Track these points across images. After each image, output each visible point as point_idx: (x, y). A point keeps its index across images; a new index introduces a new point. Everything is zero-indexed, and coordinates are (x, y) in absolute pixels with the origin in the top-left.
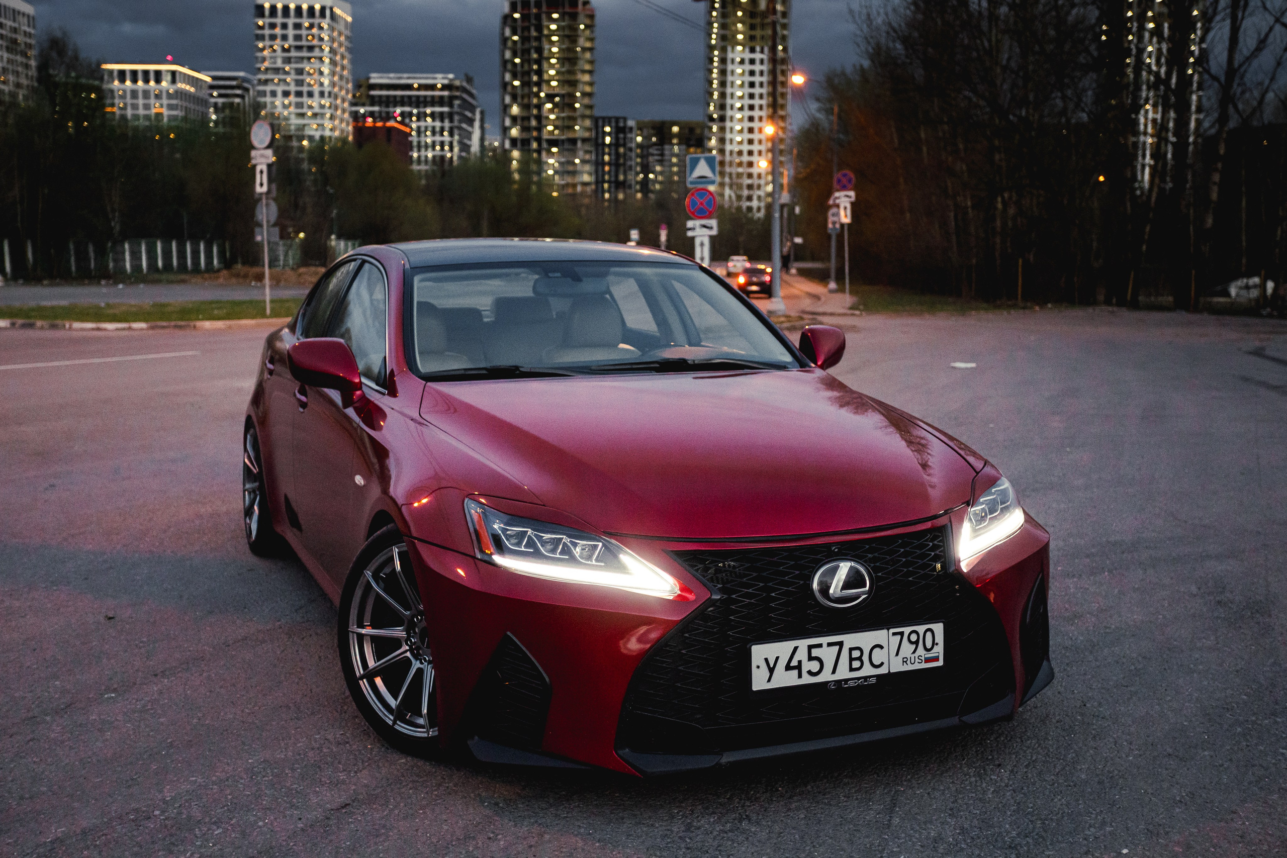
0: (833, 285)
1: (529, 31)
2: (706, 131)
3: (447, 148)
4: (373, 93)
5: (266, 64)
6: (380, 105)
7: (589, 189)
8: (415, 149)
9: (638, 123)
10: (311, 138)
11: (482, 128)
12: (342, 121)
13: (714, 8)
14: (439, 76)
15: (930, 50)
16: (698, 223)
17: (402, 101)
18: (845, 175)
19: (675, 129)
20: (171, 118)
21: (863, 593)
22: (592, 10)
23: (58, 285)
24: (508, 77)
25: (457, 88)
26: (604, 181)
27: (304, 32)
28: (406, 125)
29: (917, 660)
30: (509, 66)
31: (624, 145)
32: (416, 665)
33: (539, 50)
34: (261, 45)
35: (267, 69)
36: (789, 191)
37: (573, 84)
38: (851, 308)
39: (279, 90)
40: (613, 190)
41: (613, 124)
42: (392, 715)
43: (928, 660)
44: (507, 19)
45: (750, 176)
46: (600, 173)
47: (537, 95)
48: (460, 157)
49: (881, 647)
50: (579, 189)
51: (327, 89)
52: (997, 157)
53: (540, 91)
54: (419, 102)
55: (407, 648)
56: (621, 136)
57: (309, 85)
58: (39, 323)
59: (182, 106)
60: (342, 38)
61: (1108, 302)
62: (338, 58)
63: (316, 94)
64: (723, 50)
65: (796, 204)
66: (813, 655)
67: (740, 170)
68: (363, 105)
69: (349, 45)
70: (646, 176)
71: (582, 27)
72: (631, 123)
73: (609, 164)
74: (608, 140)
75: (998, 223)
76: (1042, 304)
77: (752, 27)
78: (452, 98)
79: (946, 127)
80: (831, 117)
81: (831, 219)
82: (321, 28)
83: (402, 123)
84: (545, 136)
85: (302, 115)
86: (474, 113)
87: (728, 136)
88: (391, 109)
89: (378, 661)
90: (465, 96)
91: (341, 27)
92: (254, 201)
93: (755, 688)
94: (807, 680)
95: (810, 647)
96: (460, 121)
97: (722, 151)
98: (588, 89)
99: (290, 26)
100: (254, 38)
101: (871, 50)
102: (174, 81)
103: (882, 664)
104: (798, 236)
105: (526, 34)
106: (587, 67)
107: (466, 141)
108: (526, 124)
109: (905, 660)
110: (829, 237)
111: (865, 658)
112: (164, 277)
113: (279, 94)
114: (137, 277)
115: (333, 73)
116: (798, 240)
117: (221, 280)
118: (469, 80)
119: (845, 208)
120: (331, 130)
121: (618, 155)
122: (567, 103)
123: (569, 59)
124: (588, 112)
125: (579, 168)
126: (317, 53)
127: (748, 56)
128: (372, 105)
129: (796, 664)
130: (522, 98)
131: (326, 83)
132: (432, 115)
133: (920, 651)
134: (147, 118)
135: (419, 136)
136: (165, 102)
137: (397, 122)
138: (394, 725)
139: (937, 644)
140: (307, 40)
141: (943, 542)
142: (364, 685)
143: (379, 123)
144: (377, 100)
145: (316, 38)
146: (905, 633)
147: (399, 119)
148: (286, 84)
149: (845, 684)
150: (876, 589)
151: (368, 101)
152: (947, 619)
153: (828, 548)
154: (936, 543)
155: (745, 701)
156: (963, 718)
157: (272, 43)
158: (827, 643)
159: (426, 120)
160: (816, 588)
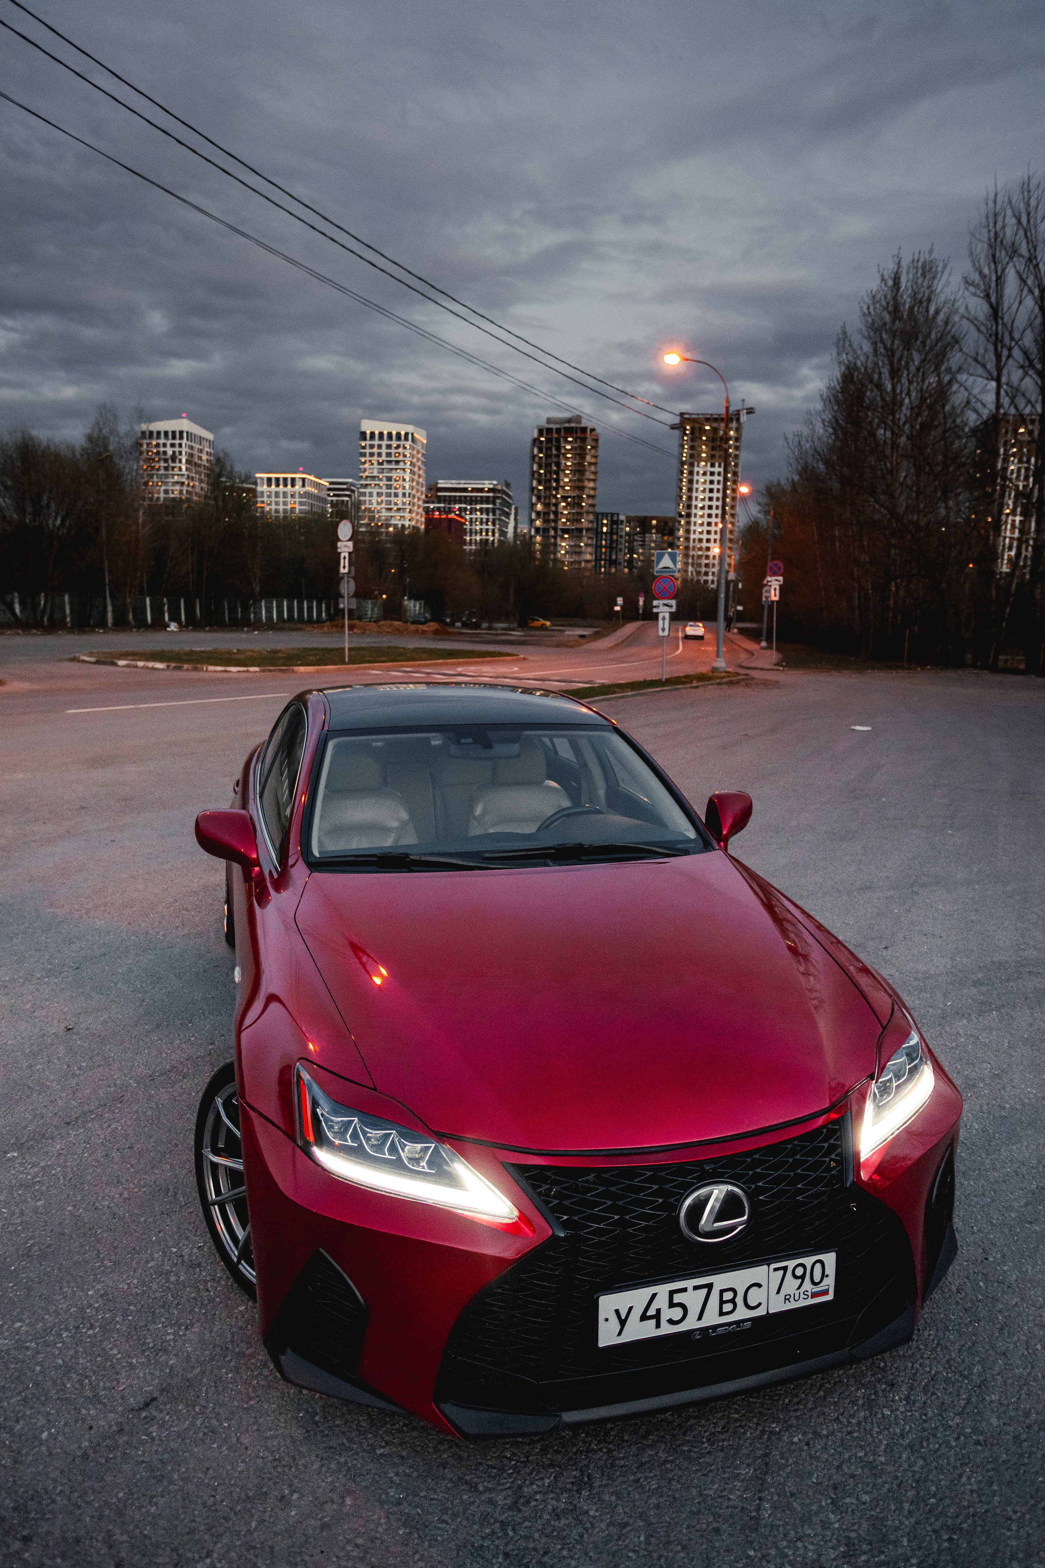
0: (764, 644)
1: (551, 450)
2: (677, 524)
3: (490, 534)
4: (439, 494)
5: (367, 474)
6: (444, 503)
7: (590, 565)
8: (468, 534)
9: (627, 517)
10: (395, 526)
11: (516, 519)
12: (417, 514)
13: (686, 434)
14: (487, 482)
15: (845, 469)
16: (661, 602)
17: (460, 500)
18: (776, 565)
19: (654, 522)
20: (301, 512)
21: (740, 1224)
22: (597, 435)
23: (216, 631)
24: (535, 483)
25: (499, 491)
26: (601, 559)
27: (393, 451)
28: (462, 517)
29: (802, 1296)
30: (536, 476)
31: (617, 533)
33: (558, 464)
34: (363, 460)
35: (367, 477)
36: (735, 571)
37: (582, 489)
38: (775, 665)
39: (375, 491)
40: (607, 566)
41: (609, 518)
44: (535, 441)
45: (707, 557)
46: (599, 554)
47: (555, 497)
48: (499, 541)
49: (759, 1285)
50: (583, 564)
51: (407, 491)
52: (893, 551)
53: (557, 493)
54: (472, 501)
56: (615, 527)
57: (396, 488)
58: (186, 666)
59: (309, 503)
60: (420, 456)
61: (974, 666)
62: (416, 469)
63: (400, 495)
64: (692, 465)
65: (740, 581)
66: (675, 1302)
67: (700, 553)
68: (433, 503)
69: (424, 460)
70: (631, 556)
71: (589, 447)
72: (622, 517)
73: (605, 547)
74: (605, 529)
75: (892, 602)
76: (923, 666)
77: (713, 449)
78: (495, 498)
79: (855, 528)
80: (769, 517)
81: (765, 594)
82: (405, 448)
83: (459, 516)
84: (560, 526)
85: (390, 509)
86: (510, 509)
87: (692, 528)
88: (452, 506)
89: (230, 1191)
90: (504, 496)
91: (419, 447)
92: (338, 578)
93: (601, 1344)
94: (666, 1329)
95: (672, 1293)
96: (500, 515)
97: (687, 539)
98: (592, 493)
99: (384, 447)
100: (359, 455)
101: (800, 468)
102: (303, 486)
103: (760, 1304)
104: (740, 605)
105: (549, 453)
106: (592, 477)
107: (504, 529)
108: (547, 517)
109: (788, 1298)
110: (763, 607)
111: (739, 1300)
112: (287, 625)
113: (375, 495)
114: (270, 626)
115: (412, 480)
116: (740, 608)
117: (325, 629)
118: (508, 485)
119: (775, 589)
120: (410, 520)
121: (611, 539)
122: (576, 502)
123: (579, 471)
124: (591, 509)
125: (583, 549)
126: (401, 465)
127: (709, 469)
128: (439, 502)
129: (654, 1313)
130: (545, 498)
131: (407, 487)
132: (481, 510)
133: (807, 1285)
134: (285, 511)
135: (471, 525)
136: (297, 500)
137: (456, 515)
138: (238, 1263)
139: (828, 1276)
140: (395, 456)
141: (840, 1139)
142: (215, 1212)
143: (443, 515)
144: (443, 499)
145: (402, 455)
146: (789, 1267)
147: (458, 513)
148: (381, 488)
149: (712, 1332)
150: (757, 1217)
151: (437, 500)
152: (841, 1247)
153: (701, 1166)
154: (833, 1141)
155: (591, 1360)
156: (853, 1351)
157: (371, 459)
158: (692, 1286)
159: (477, 514)
160: (682, 1220)
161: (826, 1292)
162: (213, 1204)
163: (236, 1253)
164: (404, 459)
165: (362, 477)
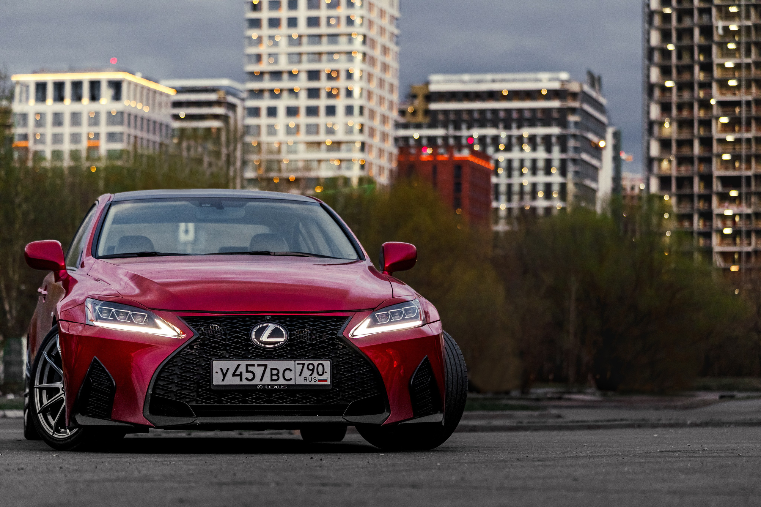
3: (554, 194)
4: (434, 106)
5: (263, 66)
6: (445, 127)
8: (503, 198)
11: (617, 159)
12: (379, 152)
14: (544, 76)
17: (482, 119)
20: (111, 155)
24: (654, 74)
25: (574, 96)
27: (323, 13)
28: (487, 158)
29: (313, 380)
30: (656, 57)
34: (255, 36)
35: (263, 73)
39: (282, 105)
43: (320, 381)
47: (703, 103)
49: (291, 370)
51: (357, 103)
53: (709, 96)
54: (509, 119)
55: (63, 392)
57: (330, 96)
59: (129, 135)
60: (385, 21)
62: (377, 52)
63: (341, 110)
66: (249, 370)
68: (418, 126)
69: (396, 31)
78: (564, 112)
83: (481, 154)
84: (717, 172)
85: (316, 145)
88: (464, 132)
90: (587, 107)
91: (383, 2)
93: (214, 383)
94: (245, 382)
95: (247, 366)
96: (579, 150)
100: (246, 24)
102: (118, 97)
103: (291, 379)
105: (685, 4)
107: (588, 182)
108: (684, 151)
109: (305, 379)
111: (281, 375)
113: (282, 112)
115: (368, 77)
118: (594, 81)
120: (360, 167)
126: (343, 45)
128: (433, 125)
129: (239, 374)
130: (680, 107)
131: (356, 93)
132: (532, 139)
133: (315, 375)
134: (75, 155)
135: (509, 175)
136: (103, 129)
137: (473, 152)
138: (53, 434)
139: (326, 372)
140: (329, 24)
141: (343, 323)
142: (41, 417)
143: (442, 154)
144: (441, 117)
145: (343, 21)
146: (305, 364)
147: (477, 148)
148: (293, 96)
149: (267, 387)
150: (290, 339)
151: (427, 120)
152: (333, 358)
153: (264, 317)
154: (338, 323)
155: (210, 390)
156: (345, 417)
157: (273, 32)
158: (258, 364)
159: (522, 150)
160: (253, 336)
161: (326, 381)
162: (39, 413)
163: (52, 431)
164: (349, 30)
165: (252, 73)
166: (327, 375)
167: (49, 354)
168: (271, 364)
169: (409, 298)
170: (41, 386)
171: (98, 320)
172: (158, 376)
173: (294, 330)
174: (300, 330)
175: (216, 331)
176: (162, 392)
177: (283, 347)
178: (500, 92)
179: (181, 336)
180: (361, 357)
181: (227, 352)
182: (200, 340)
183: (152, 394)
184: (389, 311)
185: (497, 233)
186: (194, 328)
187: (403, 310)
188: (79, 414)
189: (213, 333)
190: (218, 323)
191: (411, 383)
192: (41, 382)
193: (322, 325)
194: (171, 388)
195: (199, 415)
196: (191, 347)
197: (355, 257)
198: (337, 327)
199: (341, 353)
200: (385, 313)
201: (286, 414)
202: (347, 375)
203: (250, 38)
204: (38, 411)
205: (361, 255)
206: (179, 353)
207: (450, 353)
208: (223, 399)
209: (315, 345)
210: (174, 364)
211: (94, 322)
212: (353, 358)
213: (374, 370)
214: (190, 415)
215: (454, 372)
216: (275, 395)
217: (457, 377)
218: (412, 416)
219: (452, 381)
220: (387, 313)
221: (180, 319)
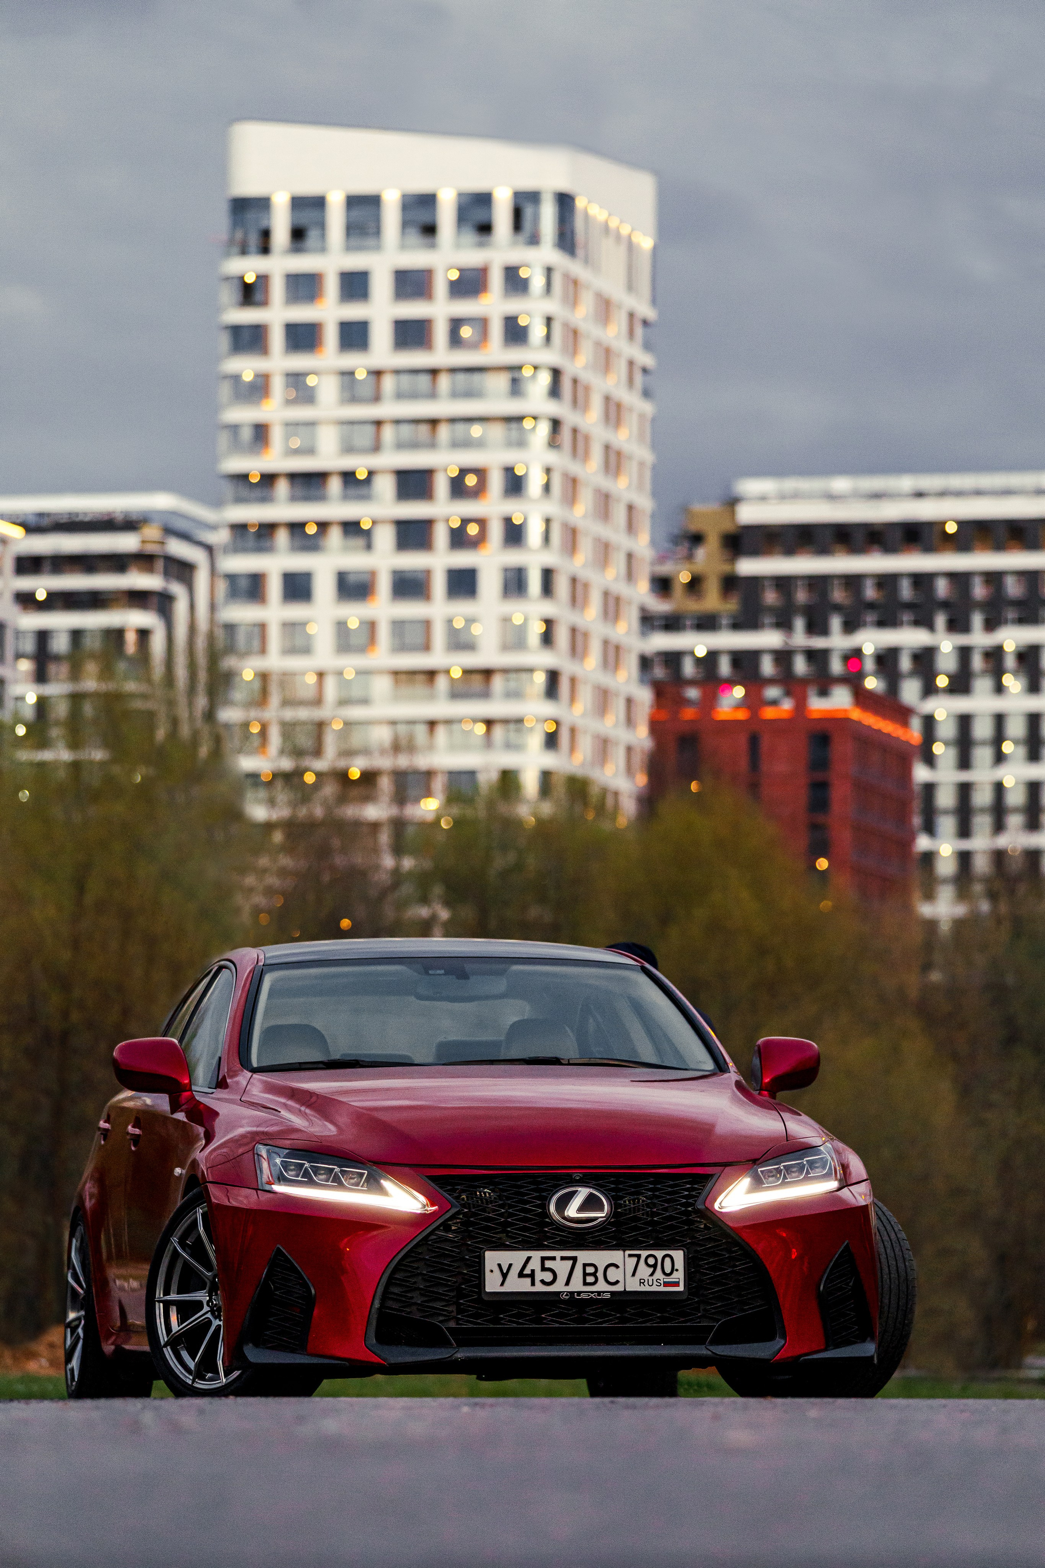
4: (748, 567)
5: (271, 456)
6: (784, 623)
8: (947, 824)
12: (601, 698)
17: (889, 602)
21: (601, 1216)
27: (440, 310)
28: (905, 712)
29: (655, 1283)
32: (216, 1323)
34: (249, 374)
35: (272, 478)
39: (325, 568)
42: (191, 1375)
43: (666, 1284)
49: (617, 1267)
51: (538, 560)
54: (965, 603)
55: (209, 1309)
60: (611, 329)
62: (591, 418)
63: (490, 582)
66: (546, 1266)
68: (705, 624)
82: (517, 286)
83: (884, 700)
85: (423, 679)
88: (838, 641)
89: (181, 1325)
91: (605, 277)
93: (488, 1289)
94: (539, 1288)
95: (543, 1259)
99: (382, 284)
103: (617, 1282)
109: (642, 1281)
111: (600, 1274)
113: (325, 587)
126: (494, 399)
128: (748, 621)
129: (529, 1272)
131: (534, 531)
132: (1029, 659)
133: (659, 1274)
135: (964, 762)
137: (862, 697)
138: (193, 1383)
139: (677, 1270)
140: (455, 340)
141: (704, 1186)
142: (168, 1352)
143: (774, 703)
144: (770, 597)
145: (496, 330)
146: (642, 1256)
147: (872, 683)
148: (360, 542)
149: (577, 1296)
150: (614, 1214)
151: (732, 606)
152: (688, 1247)
153: (571, 1176)
154: (696, 1186)
155: (480, 1300)
156: (711, 1348)
157: (300, 362)
158: (561, 1257)
159: (999, 689)
160: (552, 1208)
161: (677, 1284)
162: (165, 1346)
163: (191, 1378)
164: (513, 356)
165: (243, 478)
166: (679, 1276)
167: (182, 1243)
168: (584, 1256)
169: (816, 1141)
170: (168, 1298)
171: (281, 1182)
172: (391, 1277)
173: (621, 1198)
174: (632, 1197)
175: (486, 1200)
176: (395, 1305)
177: (603, 1227)
178: (938, 525)
179: (429, 1209)
180: (736, 1243)
181: (507, 1236)
182: (461, 1216)
183: (380, 1309)
184: (782, 1164)
185: (931, 925)
186: (450, 1195)
187: (805, 1163)
188: (251, 1345)
189: (482, 1203)
190: (491, 1187)
191: (822, 1288)
192: (167, 1292)
193: (670, 1189)
194: (412, 1298)
195: (461, 1344)
196: (447, 1228)
197: (709, 1065)
198: (695, 1193)
199: (701, 1238)
200: (774, 1168)
201: (609, 1342)
202: (712, 1274)
203: (236, 378)
204: (162, 1343)
205: (721, 1062)
206: (426, 1238)
207: (886, 1238)
208: (501, 1316)
209: (657, 1223)
210: (418, 1257)
211: (273, 1186)
212: (721, 1246)
213: (758, 1268)
214: (446, 1343)
215: (893, 1269)
216: (591, 1310)
217: (899, 1280)
218: (822, 1347)
219: (890, 1287)
220: (778, 1168)
221: (427, 1180)
